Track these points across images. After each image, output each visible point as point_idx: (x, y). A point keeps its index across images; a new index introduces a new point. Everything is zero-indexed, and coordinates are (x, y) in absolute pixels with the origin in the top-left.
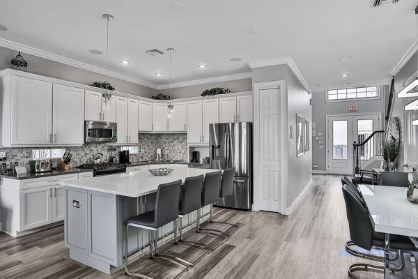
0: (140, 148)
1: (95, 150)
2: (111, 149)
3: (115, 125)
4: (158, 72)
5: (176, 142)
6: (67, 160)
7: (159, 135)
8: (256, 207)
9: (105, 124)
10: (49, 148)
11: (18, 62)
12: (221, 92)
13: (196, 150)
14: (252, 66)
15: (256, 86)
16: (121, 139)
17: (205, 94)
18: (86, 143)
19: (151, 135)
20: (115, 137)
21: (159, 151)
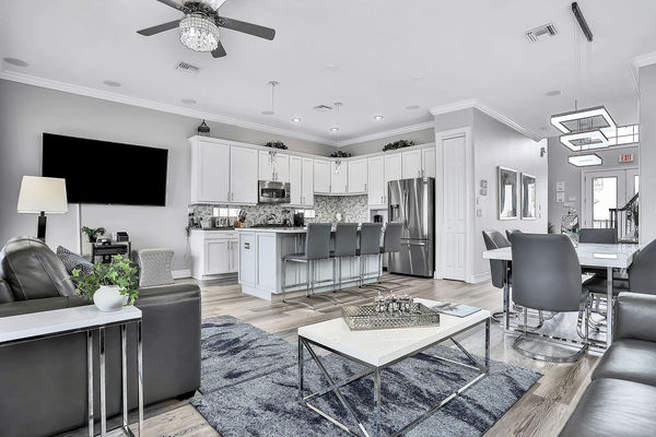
0: (317, 211)
1: (269, 210)
2: (286, 211)
3: (288, 185)
4: (334, 126)
5: (357, 206)
6: (243, 219)
7: (339, 198)
8: (438, 275)
9: (280, 184)
10: (227, 206)
11: (203, 129)
12: (405, 145)
13: (379, 213)
14: (435, 112)
15: (439, 136)
16: (295, 200)
17: (387, 148)
18: (260, 203)
19: (330, 198)
20: (289, 196)
21: (339, 216)
